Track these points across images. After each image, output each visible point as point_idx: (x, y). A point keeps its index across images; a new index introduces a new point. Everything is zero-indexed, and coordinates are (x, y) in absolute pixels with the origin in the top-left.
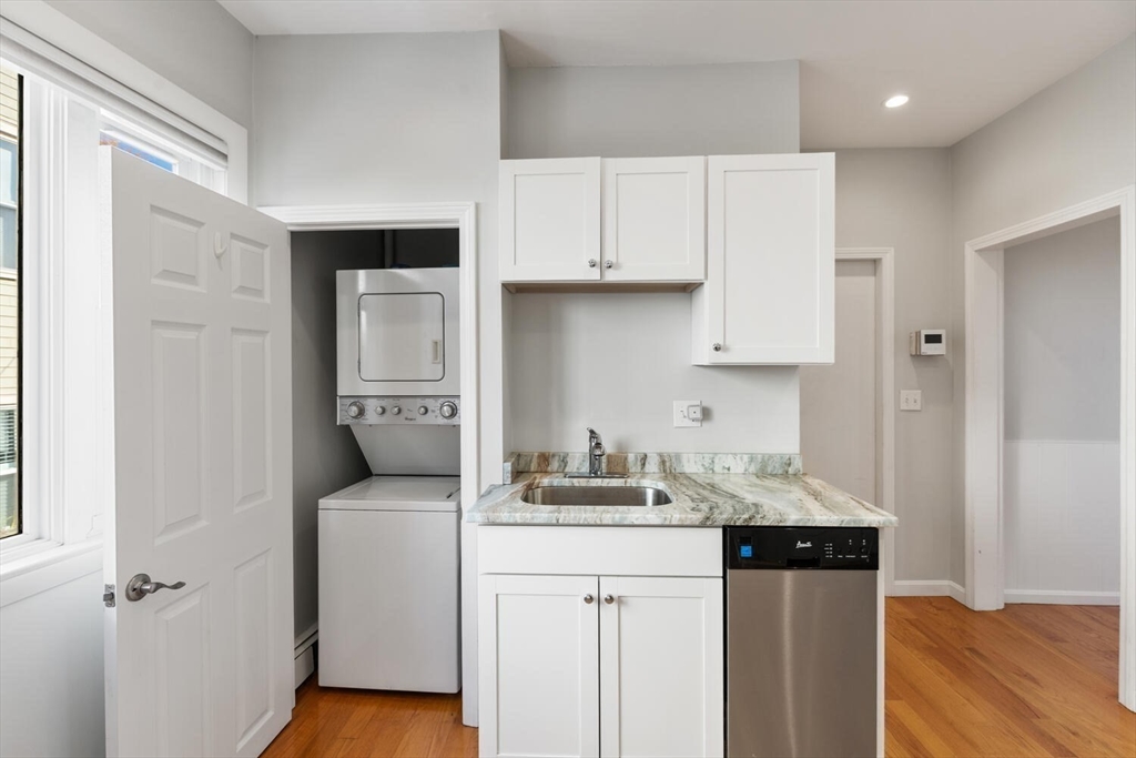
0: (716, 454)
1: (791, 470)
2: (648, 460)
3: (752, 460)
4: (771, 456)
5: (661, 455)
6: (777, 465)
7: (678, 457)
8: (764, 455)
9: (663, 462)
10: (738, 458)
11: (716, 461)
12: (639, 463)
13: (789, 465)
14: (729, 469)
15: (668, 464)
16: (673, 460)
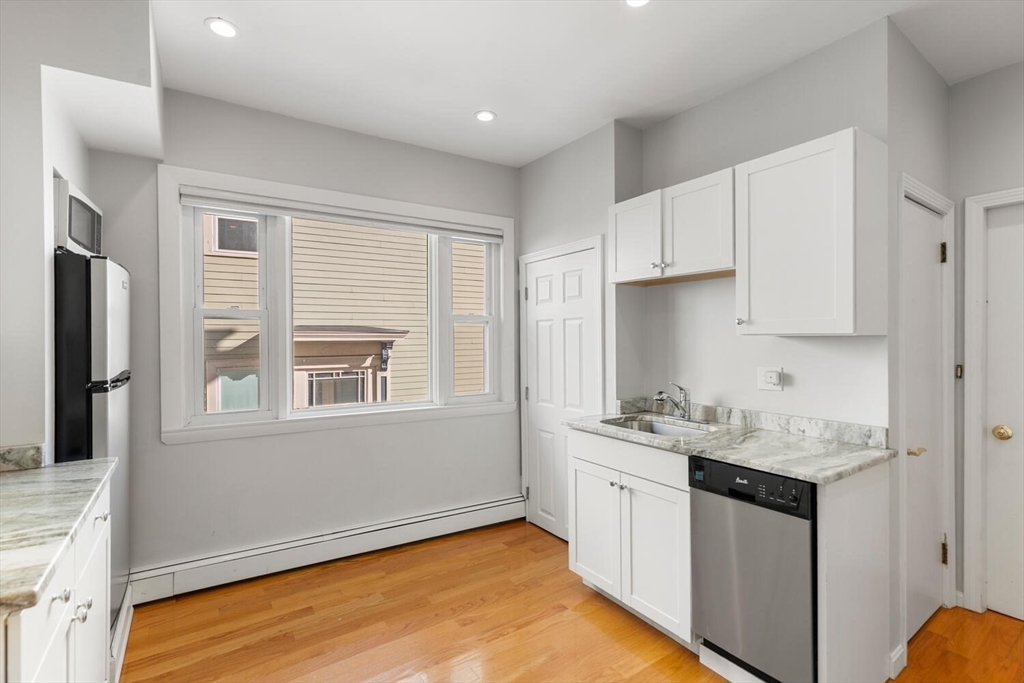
0: (792, 416)
1: (871, 442)
2: (733, 414)
3: (827, 425)
4: (848, 425)
5: (743, 412)
6: (855, 435)
7: (757, 414)
8: (840, 424)
9: (745, 417)
10: (813, 422)
11: (792, 422)
12: (725, 416)
13: (869, 437)
14: (804, 432)
15: (749, 420)
16: (753, 416)
